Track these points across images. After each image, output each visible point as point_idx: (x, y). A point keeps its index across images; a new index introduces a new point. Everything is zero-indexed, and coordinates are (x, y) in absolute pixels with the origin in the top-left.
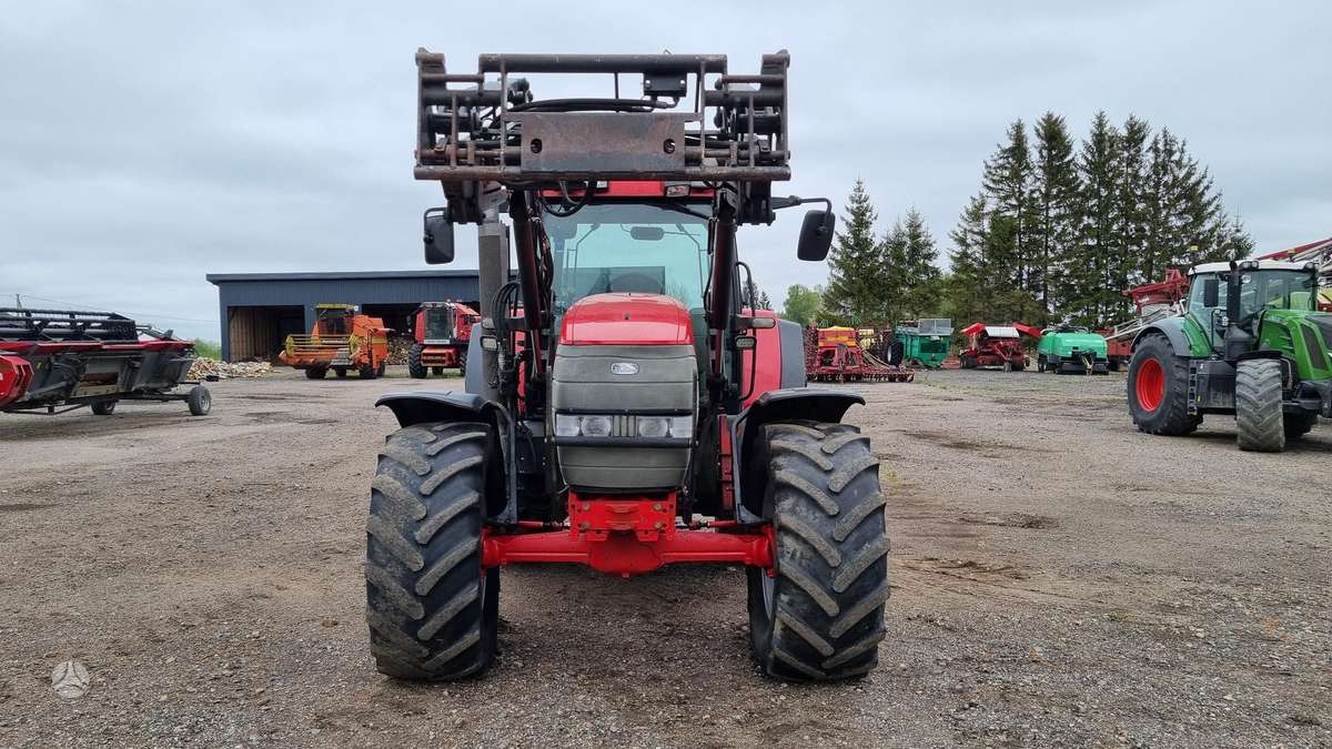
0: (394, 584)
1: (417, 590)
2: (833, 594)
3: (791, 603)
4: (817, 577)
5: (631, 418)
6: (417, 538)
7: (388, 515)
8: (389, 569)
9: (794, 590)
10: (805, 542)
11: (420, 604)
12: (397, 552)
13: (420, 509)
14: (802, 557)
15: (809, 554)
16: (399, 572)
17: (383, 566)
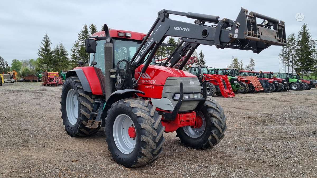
0: (151, 141)
1: (156, 141)
2: (222, 128)
3: (215, 132)
4: (219, 126)
5: (193, 94)
6: (155, 128)
7: (146, 123)
8: (149, 137)
9: (216, 129)
10: (218, 119)
11: (156, 145)
12: (151, 132)
13: (153, 120)
14: (217, 122)
15: (218, 121)
16: (152, 138)
17: (148, 136)
